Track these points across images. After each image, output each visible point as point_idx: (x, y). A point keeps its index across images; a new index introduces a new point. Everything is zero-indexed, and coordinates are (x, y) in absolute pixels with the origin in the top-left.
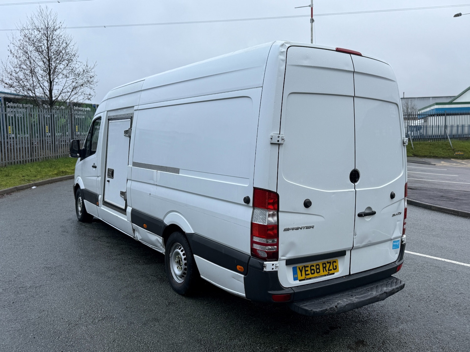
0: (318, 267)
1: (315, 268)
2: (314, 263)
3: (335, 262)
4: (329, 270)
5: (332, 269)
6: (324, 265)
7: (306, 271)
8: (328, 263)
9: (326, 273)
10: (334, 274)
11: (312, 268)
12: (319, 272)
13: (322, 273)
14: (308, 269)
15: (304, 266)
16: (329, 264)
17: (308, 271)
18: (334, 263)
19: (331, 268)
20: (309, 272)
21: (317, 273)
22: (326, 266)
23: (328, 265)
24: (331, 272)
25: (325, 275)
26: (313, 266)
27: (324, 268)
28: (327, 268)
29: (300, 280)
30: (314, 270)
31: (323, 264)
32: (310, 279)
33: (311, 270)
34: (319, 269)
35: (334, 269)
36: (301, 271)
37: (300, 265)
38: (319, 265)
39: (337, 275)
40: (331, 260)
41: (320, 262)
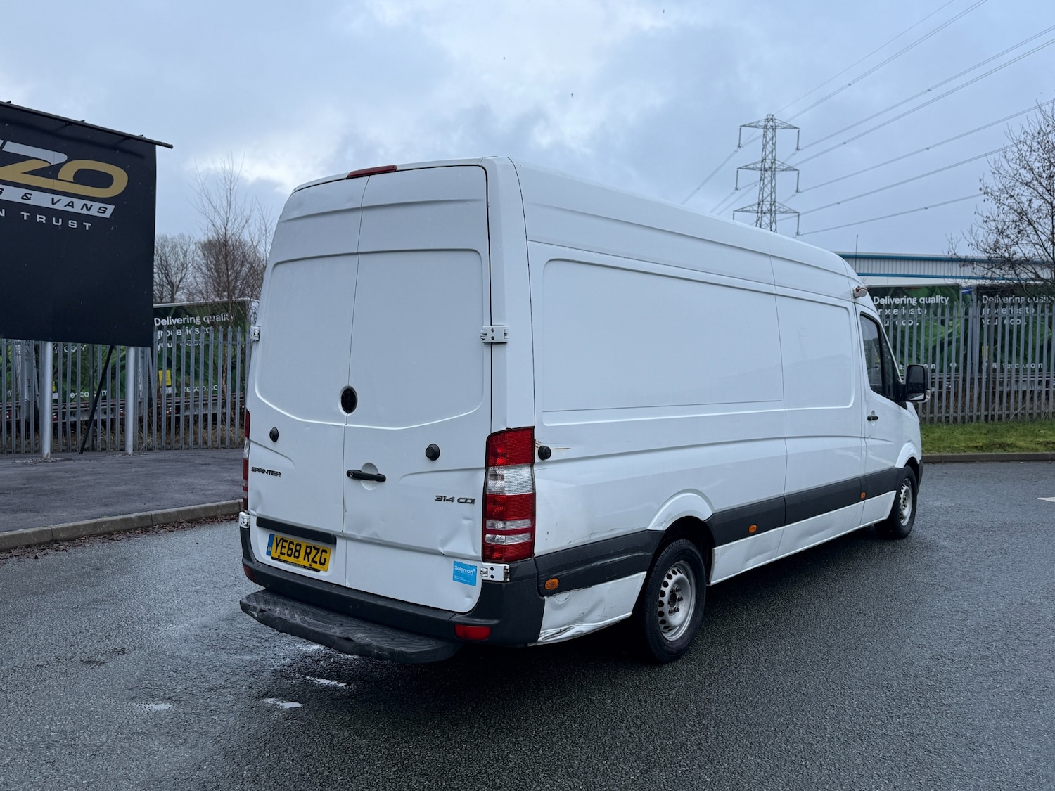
0: (298, 548)
1: (293, 547)
2: (296, 540)
3: (326, 552)
4: (313, 561)
5: (318, 563)
6: (308, 550)
7: (283, 547)
8: (315, 548)
9: (307, 564)
10: (318, 571)
11: (291, 546)
12: (298, 557)
13: (301, 561)
14: (286, 545)
15: (282, 539)
16: (316, 551)
17: (284, 547)
18: (324, 553)
19: (317, 559)
20: (285, 551)
21: (295, 557)
22: (310, 553)
23: (314, 552)
24: (314, 566)
25: (305, 567)
26: (293, 544)
27: (307, 554)
28: (311, 557)
29: (273, 558)
30: (291, 549)
31: (307, 547)
32: (284, 561)
33: (289, 549)
34: (299, 551)
35: (321, 564)
36: (277, 545)
37: (279, 535)
38: (300, 545)
39: (322, 575)
40: (321, 545)
41: (305, 543)
